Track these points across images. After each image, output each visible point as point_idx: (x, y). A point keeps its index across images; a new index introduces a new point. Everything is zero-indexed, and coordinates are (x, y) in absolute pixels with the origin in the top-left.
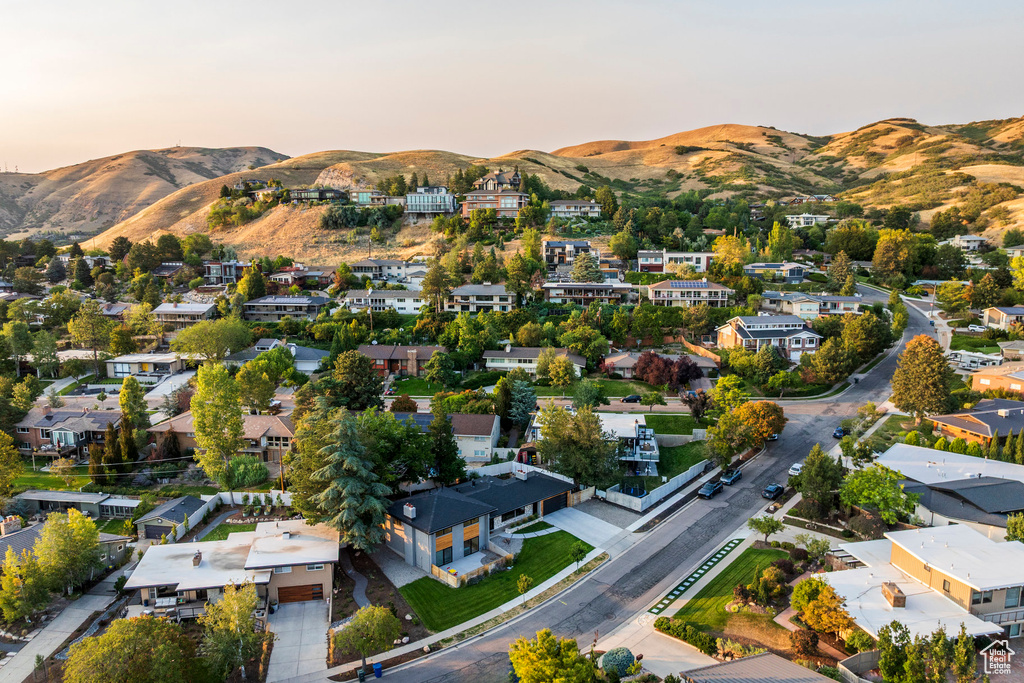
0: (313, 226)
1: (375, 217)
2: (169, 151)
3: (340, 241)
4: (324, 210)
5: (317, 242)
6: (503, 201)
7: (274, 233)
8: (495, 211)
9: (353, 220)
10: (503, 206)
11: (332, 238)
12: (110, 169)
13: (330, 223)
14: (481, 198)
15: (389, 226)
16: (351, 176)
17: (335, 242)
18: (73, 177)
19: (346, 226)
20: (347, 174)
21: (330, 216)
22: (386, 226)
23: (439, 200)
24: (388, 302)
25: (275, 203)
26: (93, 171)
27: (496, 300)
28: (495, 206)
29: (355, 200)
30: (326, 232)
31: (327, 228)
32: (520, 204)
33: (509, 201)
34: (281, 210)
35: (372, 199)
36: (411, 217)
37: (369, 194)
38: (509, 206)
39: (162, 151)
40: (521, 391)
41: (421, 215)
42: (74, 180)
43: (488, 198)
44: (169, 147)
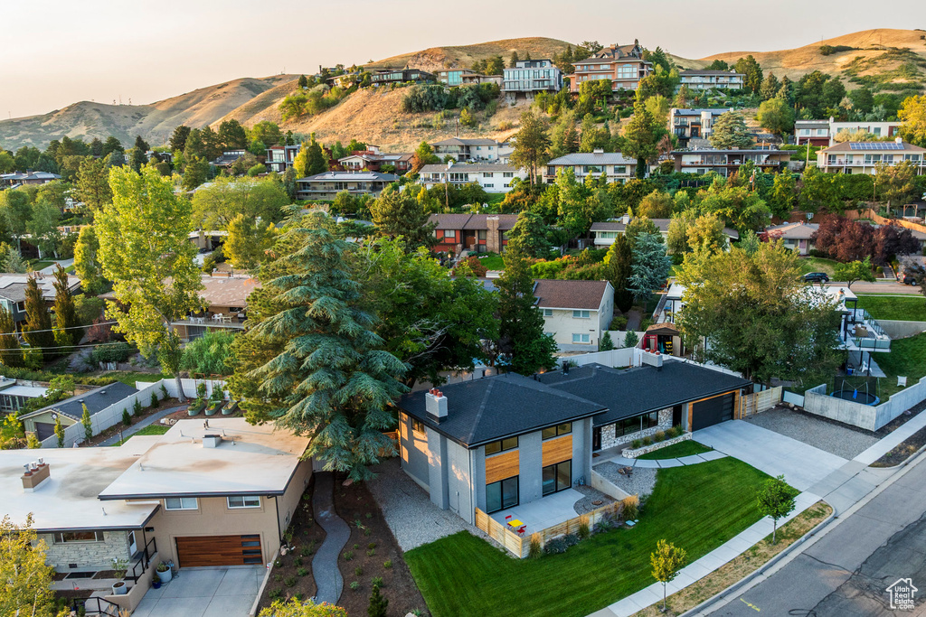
0: (395, 110)
1: (466, 97)
2: (274, 79)
3: (424, 126)
4: (407, 92)
5: (398, 128)
6: (620, 70)
7: (351, 119)
8: (610, 83)
9: (440, 101)
10: (620, 76)
11: (416, 123)
12: (216, 97)
13: (415, 106)
14: (593, 68)
15: (482, 109)
16: (442, 60)
17: (419, 126)
18: (181, 106)
19: (432, 109)
20: (438, 58)
21: (414, 97)
22: (477, 108)
23: (542, 75)
24: (472, 178)
25: (354, 89)
26: (200, 99)
27: (610, 171)
28: (610, 77)
29: (444, 81)
30: (409, 116)
31: (410, 112)
32: (642, 74)
33: (627, 70)
34: (361, 93)
35: (464, 78)
36: (508, 98)
37: (461, 73)
38: (627, 76)
39: (268, 79)
40: (648, 248)
41: (520, 95)
42: (182, 110)
43: (602, 68)
44: (274, 75)
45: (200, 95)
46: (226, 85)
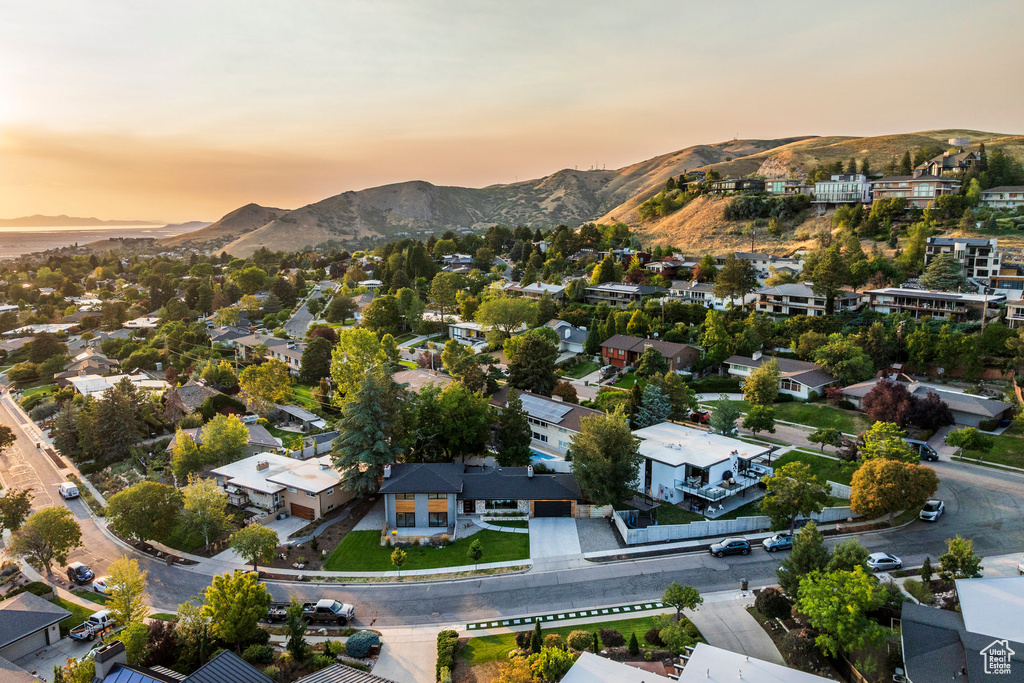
0: (717, 218)
1: (778, 208)
2: (726, 145)
3: (736, 233)
4: (727, 202)
5: (714, 234)
6: (916, 189)
7: (682, 223)
8: (904, 201)
9: (756, 211)
10: (916, 194)
11: (729, 230)
12: (670, 164)
13: (733, 214)
14: (891, 185)
15: (791, 218)
16: (788, 164)
17: (731, 233)
18: (641, 172)
19: (748, 218)
20: (785, 163)
21: (733, 206)
22: (787, 217)
23: (850, 189)
24: (708, 296)
25: (698, 194)
26: (657, 166)
27: (811, 303)
28: (907, 195)
29: (769, 190)
30: (726, 223)
31: (729, 220)
32: (939, 192)
33: (924, 189)
34: (700, 199)
35: (786, 189)
36: (820, 208)
37: (784, 184)
38: (924, 194)
39: (720, 145)
41: (830, 206)
42: (641, 175)
43: (900, 185)
44: (726, 140)
45: (657, 162)
46: (681, 152)
